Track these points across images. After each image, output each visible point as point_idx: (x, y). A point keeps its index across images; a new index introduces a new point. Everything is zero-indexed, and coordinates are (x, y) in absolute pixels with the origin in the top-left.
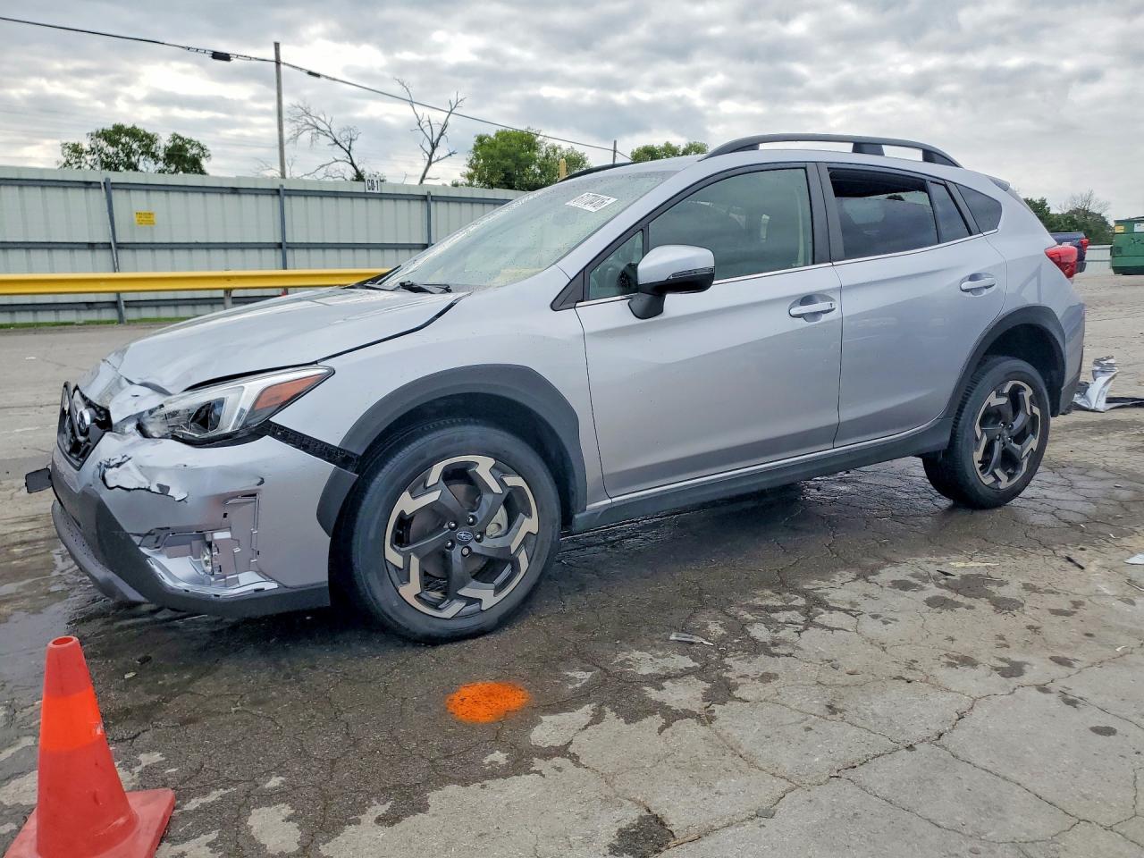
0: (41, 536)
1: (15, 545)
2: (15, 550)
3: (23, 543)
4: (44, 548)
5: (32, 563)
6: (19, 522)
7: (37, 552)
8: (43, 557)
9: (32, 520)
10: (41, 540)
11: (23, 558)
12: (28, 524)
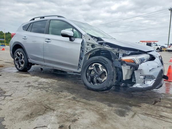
0: (162, 108)
1: (169, 108)
2: (169, 106)
3: (167, 107)
4: (163, 103)
5: (166, 101)
6: (167, 118)
7: (164, 103)
8: (164, 101)
9: (161, 116)
10: (162, 106)
11: (168, 103)
12: (164, 115)
